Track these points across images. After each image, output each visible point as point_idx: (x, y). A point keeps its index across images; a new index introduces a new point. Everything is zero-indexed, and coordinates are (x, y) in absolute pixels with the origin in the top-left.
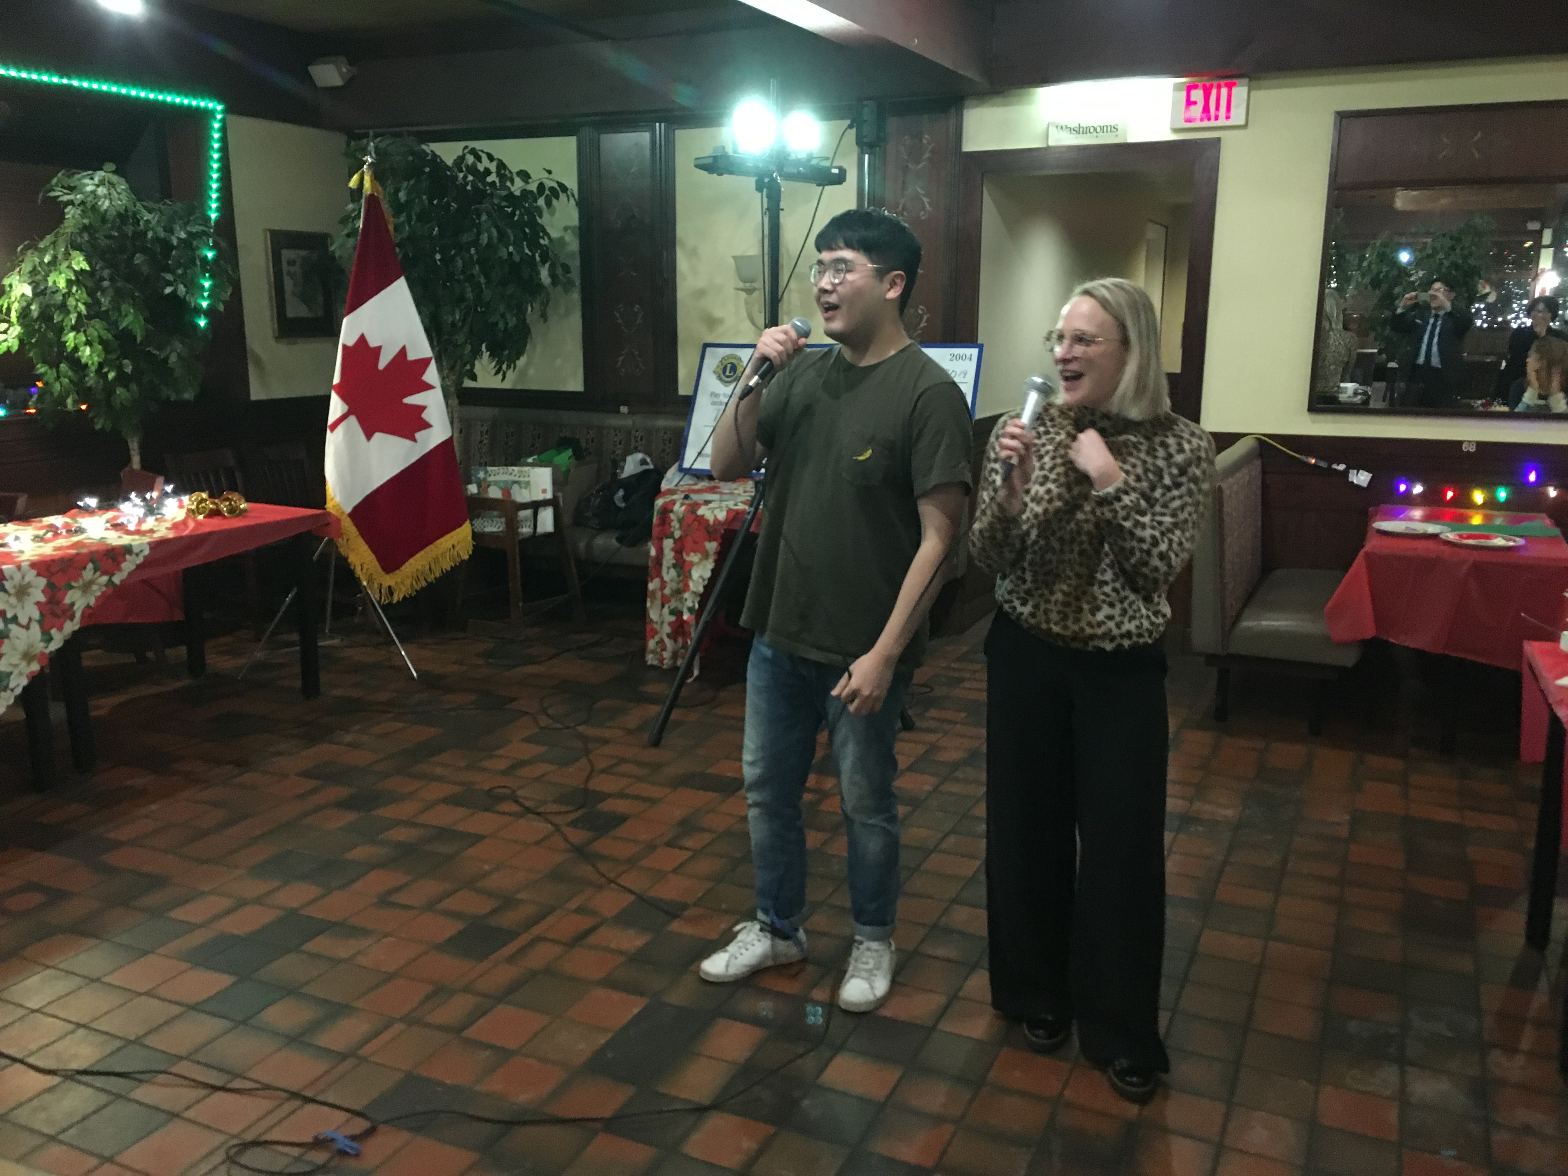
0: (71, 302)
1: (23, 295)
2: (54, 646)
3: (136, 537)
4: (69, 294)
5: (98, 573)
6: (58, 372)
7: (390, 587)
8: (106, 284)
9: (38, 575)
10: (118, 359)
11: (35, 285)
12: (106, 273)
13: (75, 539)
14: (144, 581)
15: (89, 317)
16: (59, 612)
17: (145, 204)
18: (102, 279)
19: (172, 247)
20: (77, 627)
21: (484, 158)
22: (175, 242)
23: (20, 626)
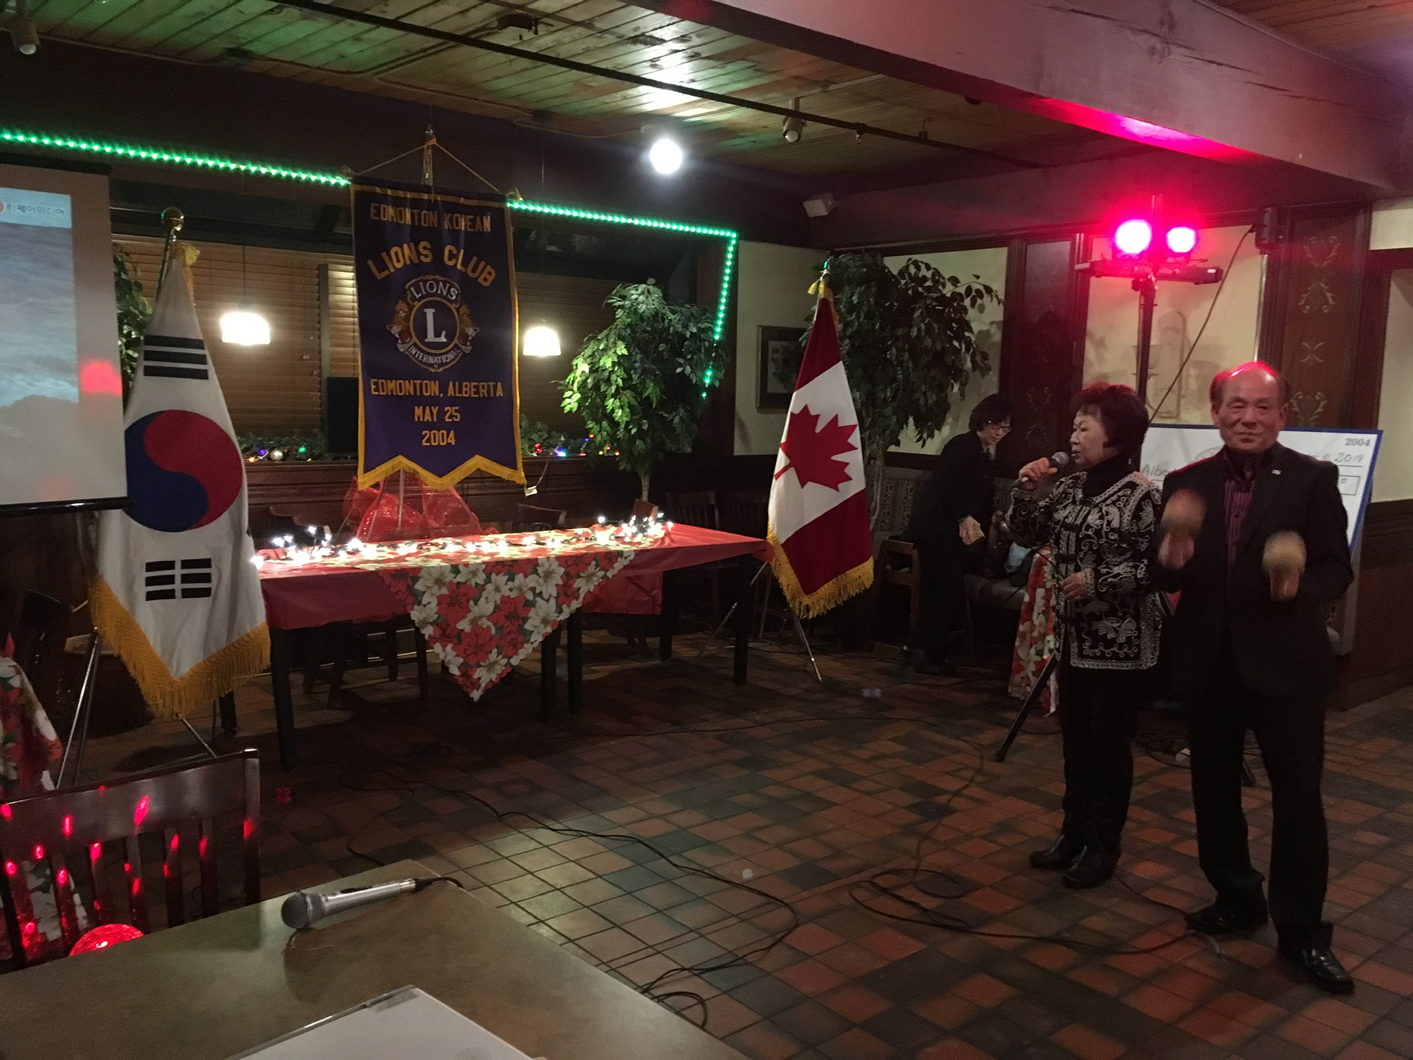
0: (614, 377)
1: (583, 372)
2: (563, 617)
3: (628, 546)
4: (612, 372)
5: (598, 569)
6: (601, 427)
7: (807, 605)
8: (637, 365)
9: (560, 565)
10: (641, 418)
11: (592, 364)
12: (639, 357)
13: (588, 544)
14: (629, 578)
15: (624, 388)
16: (569, 593)
17: (672, 307)
18: (636, 362)
19: (686, 339)
20: (580, 606)
21: (923, 266)
22: (688, 335)
23: (543, 599)
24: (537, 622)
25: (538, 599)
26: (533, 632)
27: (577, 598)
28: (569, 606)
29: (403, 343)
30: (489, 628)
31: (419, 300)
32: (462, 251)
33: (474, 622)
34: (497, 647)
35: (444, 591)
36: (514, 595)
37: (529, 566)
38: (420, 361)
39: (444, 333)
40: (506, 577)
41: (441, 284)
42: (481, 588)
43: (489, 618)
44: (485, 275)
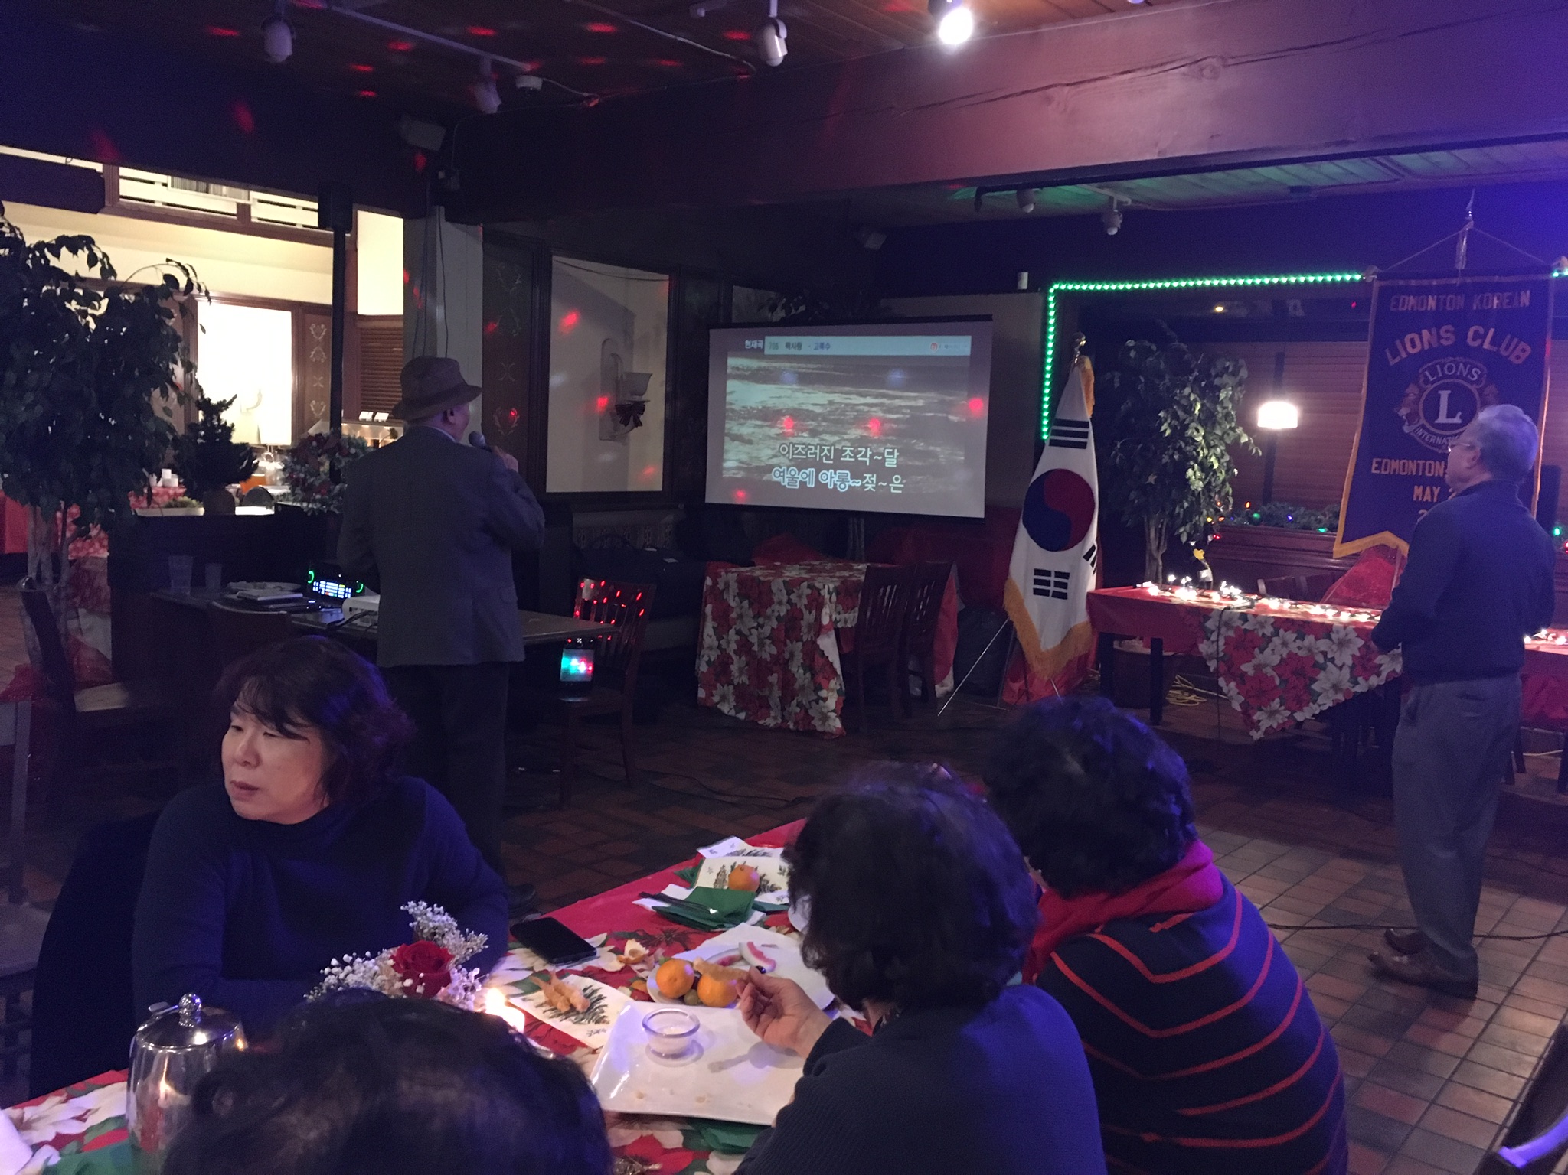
16: (1368, 667)
20: (1381, 683)
23: (1336, 665)
24: (1327, 686)
25: (1329, 664)
26: (1320, 694)
27: (1379, 675)
28: (1367, 679)
29: (1409, 425)
30: (1272, 678)
31: (1433, 383)
32: (1492, 330)
33: (1258, 668)
34: (1280, 697)
35: (1231, 633)
36: (1302, 653)
37: (1324, 630)
38: (1427, 443)
39: (1459, 414)
40: (1295, 635)
41: (1461, 365)
42: (1270, 640)
43: (1275, 668)
44: (1518, 352)
